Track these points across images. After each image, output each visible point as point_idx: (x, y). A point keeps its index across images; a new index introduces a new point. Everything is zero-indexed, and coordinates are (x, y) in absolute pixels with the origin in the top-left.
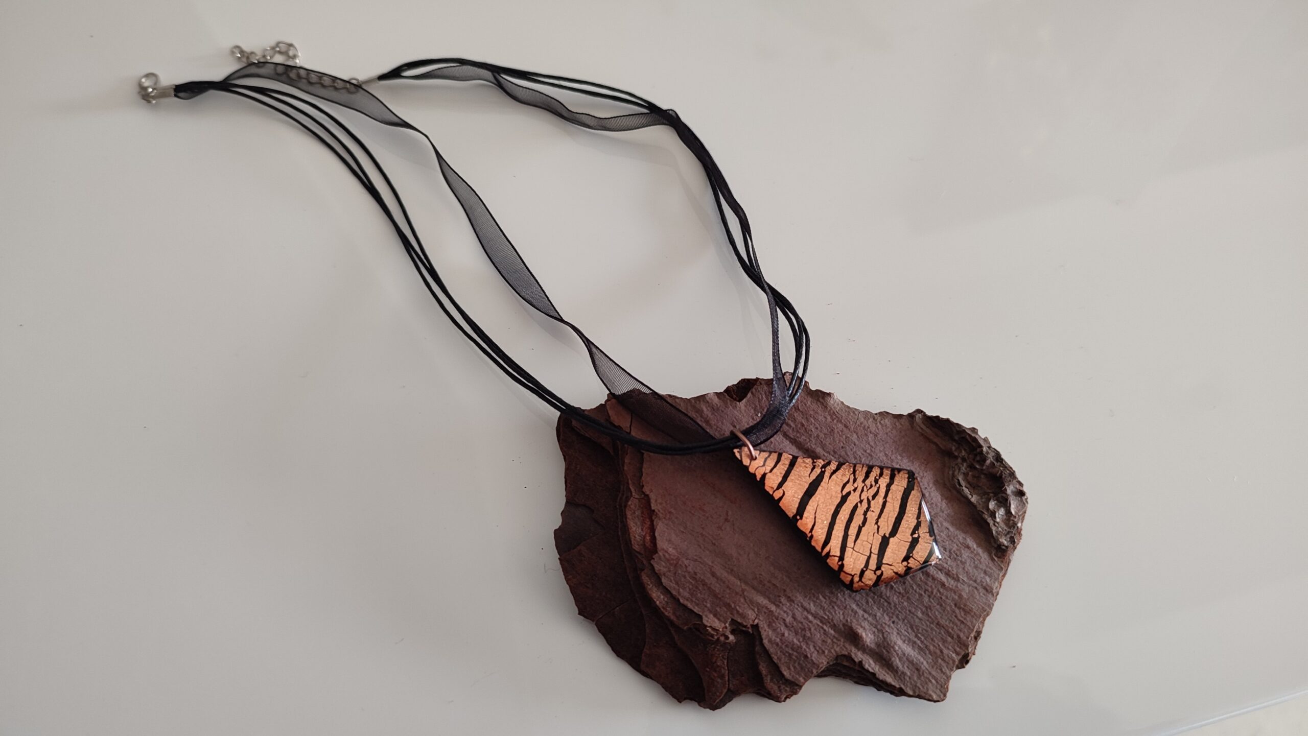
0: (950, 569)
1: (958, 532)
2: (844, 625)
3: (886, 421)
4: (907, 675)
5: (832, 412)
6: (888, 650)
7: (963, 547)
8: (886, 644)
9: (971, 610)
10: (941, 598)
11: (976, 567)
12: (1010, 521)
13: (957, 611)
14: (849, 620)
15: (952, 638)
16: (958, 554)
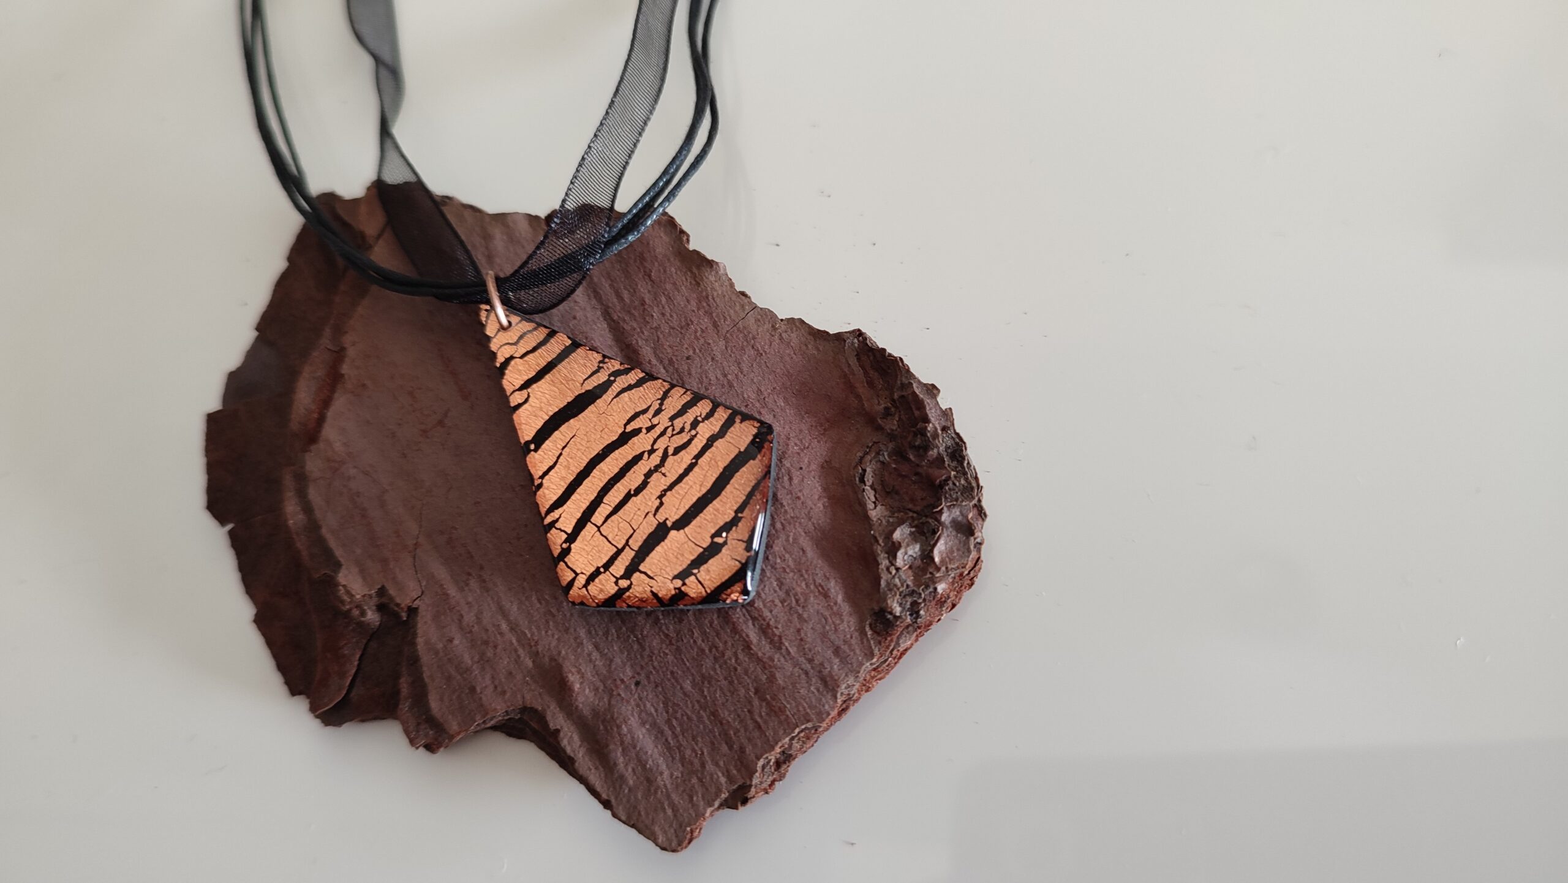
0: (772, 623)
1: (820, 561)
2: (552, 659)
3: (794, 335)
4: (627, 785)
5: (704, 293)
6: (609, 728)
7: (817, 594)
8: (609, 717)
9: (782, 710)
10: (736, 669)
11: (824, 635)
12: (926, 574)
13: (756, 702)
14: (563, 652)
15: (731, 748)
16: (802, 600)
